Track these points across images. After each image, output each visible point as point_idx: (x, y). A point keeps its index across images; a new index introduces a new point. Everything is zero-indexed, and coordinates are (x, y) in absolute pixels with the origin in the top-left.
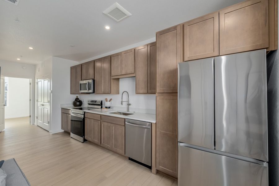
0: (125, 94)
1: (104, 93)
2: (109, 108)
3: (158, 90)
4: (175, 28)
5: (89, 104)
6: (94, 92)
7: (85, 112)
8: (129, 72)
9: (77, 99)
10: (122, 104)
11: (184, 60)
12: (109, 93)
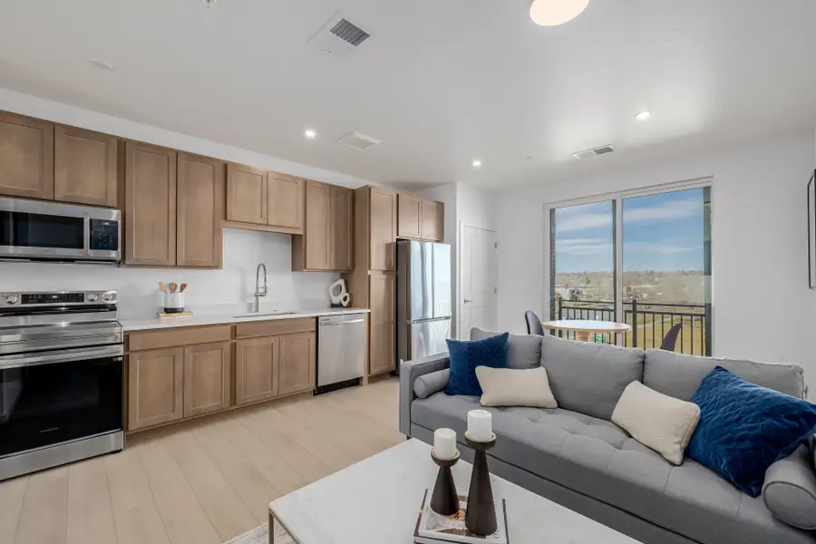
11: (398, 235)
12: (216, 264)
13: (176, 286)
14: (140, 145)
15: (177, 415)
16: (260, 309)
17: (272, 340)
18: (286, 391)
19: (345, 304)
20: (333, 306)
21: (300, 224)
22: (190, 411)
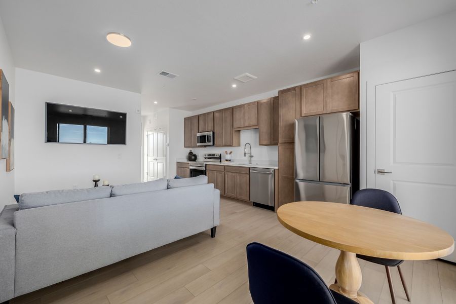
0: (248, 146)
1: (226, 146)
2: (230, 160)
3: (280, 140)
4: (294, 88)
5: (205, 158)
6: (214, 145)
7: (206, 165)
8: (252, 123)
9: (191, 153)
10: (245, 155)
11: (301, 116)
12: (231, 145)
17: (234, 174)
21: (257, 123)
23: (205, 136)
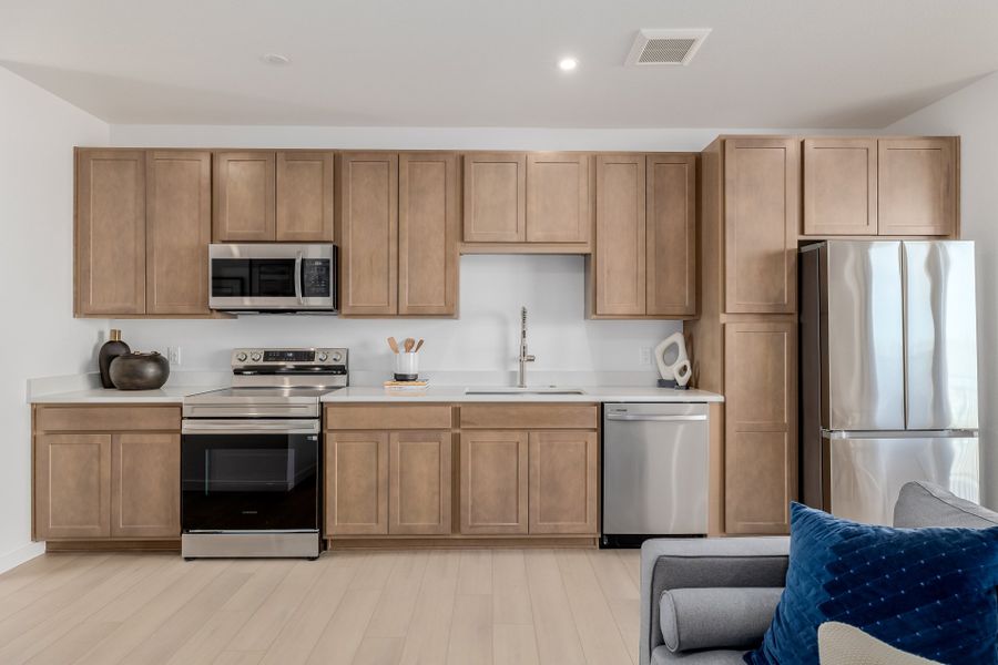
3: (731, 304)
4: (779, 140)
7: (325, 406)
11: (802, 232)
12: (449, 312)
13: (414, 342)
14: (357, 155)
15: (379, 529)
16: (527, 383)
17: (518, 436)
18: (544, 527)
19: (682, 381)
20: (664, 384)
21: (585, 235)
22: (398, 526)
23: (291, 263)
